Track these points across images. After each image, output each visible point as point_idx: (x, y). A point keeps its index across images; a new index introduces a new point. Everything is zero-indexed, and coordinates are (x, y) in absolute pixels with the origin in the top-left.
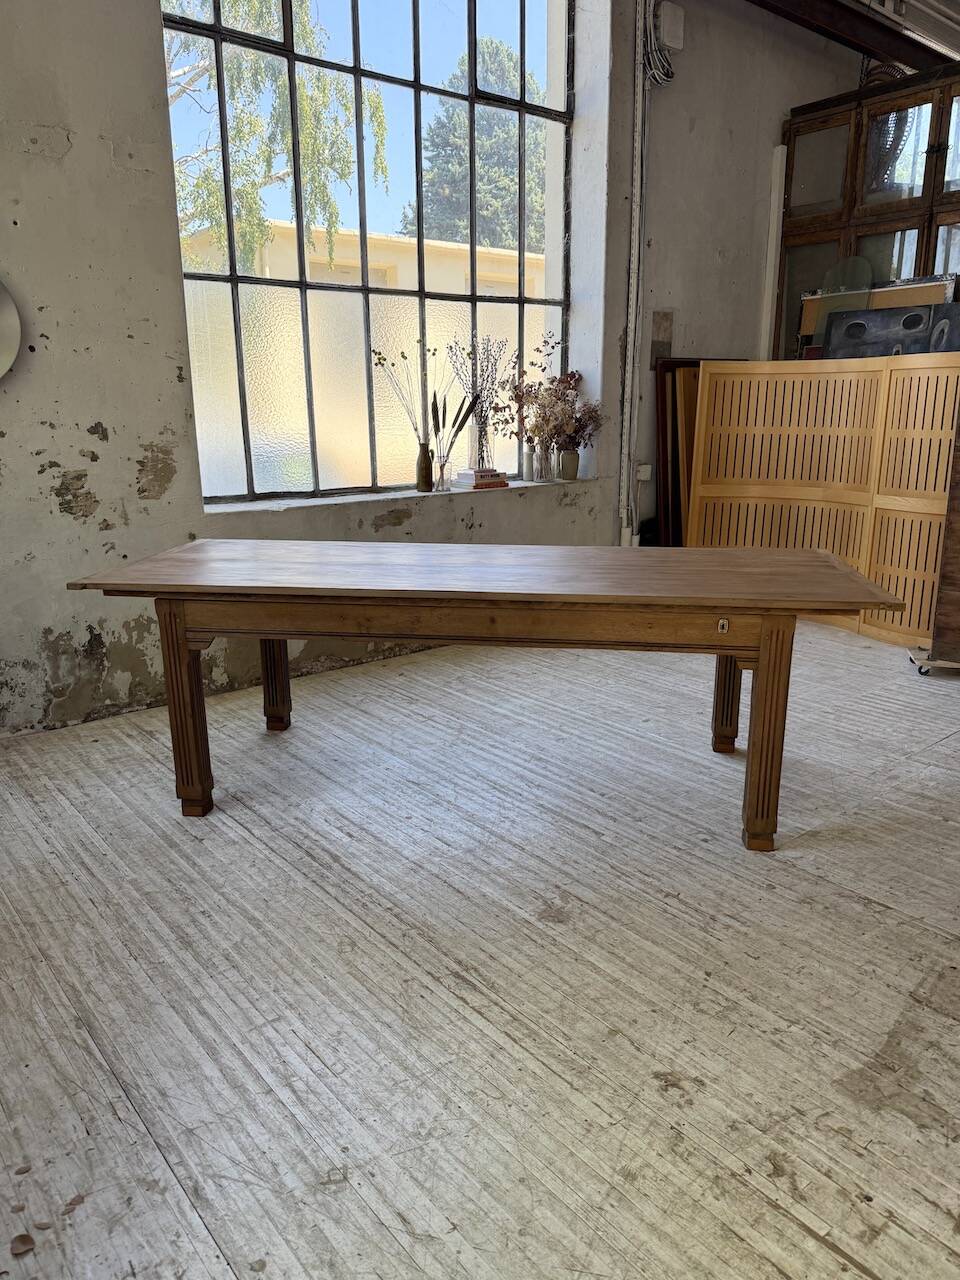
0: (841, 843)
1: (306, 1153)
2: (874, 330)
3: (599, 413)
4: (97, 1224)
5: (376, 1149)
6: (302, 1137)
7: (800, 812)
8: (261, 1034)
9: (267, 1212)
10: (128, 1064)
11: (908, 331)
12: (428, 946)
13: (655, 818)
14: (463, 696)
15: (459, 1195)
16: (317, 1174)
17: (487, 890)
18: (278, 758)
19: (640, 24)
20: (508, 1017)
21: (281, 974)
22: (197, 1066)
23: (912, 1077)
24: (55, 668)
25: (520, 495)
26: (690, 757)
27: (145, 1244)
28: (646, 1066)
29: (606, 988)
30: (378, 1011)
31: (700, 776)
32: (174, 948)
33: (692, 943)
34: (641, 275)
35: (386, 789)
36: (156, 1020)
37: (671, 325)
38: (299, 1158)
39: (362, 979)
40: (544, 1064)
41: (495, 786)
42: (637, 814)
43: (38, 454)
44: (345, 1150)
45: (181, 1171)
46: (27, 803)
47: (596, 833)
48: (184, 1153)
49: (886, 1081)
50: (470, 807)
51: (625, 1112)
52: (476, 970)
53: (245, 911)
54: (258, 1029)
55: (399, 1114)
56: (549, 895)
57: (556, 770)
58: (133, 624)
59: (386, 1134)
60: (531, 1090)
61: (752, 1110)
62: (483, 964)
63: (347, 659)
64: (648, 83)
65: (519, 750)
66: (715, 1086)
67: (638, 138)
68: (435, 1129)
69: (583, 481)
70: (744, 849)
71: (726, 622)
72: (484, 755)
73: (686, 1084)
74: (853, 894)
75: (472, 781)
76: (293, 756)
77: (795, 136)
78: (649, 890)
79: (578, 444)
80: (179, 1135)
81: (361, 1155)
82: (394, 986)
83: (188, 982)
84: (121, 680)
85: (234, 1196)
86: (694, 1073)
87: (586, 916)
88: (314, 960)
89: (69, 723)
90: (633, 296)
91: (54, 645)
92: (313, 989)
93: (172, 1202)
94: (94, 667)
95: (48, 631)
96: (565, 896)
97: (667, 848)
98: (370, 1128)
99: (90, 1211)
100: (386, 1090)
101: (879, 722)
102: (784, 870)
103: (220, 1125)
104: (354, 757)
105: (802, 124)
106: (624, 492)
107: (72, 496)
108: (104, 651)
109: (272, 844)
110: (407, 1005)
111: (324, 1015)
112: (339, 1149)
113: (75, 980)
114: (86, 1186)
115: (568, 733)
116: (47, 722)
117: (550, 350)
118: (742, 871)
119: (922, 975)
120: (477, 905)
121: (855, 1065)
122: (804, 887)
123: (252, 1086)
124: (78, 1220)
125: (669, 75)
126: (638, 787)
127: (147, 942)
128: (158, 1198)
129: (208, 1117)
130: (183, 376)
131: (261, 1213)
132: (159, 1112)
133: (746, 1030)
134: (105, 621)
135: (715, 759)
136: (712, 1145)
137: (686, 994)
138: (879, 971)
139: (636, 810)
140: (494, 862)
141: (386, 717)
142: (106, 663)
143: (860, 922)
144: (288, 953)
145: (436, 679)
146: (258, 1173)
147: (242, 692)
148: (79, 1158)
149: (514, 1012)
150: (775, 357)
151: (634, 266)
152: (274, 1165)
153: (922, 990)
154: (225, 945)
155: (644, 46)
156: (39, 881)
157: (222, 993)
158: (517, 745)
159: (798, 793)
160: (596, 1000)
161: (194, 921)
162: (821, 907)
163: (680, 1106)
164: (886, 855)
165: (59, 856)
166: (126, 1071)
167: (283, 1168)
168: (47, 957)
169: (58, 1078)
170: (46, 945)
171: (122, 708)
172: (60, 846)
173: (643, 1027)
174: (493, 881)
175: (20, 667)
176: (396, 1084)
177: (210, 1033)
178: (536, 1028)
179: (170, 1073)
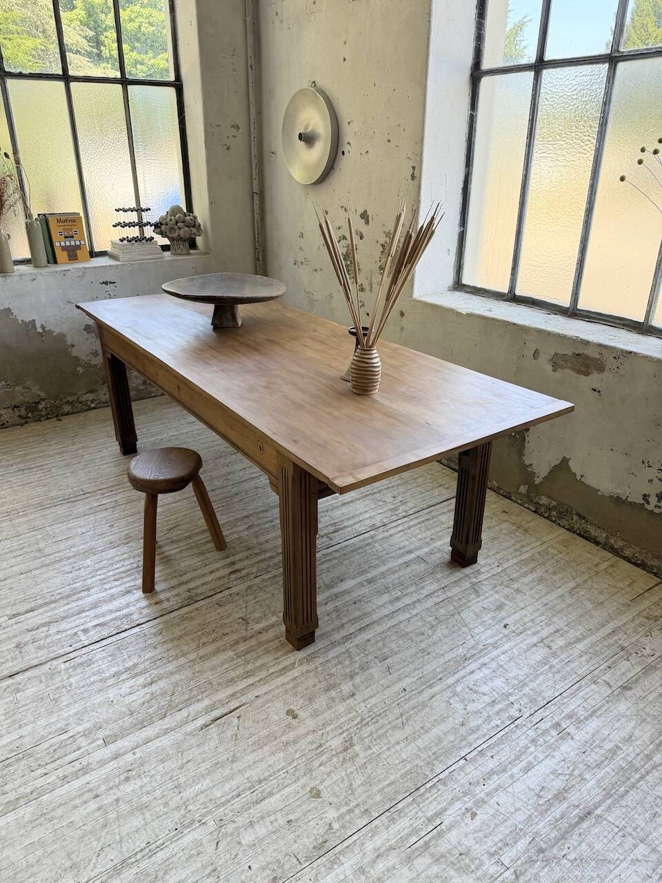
107: (349, 261)
130: (415, 175)
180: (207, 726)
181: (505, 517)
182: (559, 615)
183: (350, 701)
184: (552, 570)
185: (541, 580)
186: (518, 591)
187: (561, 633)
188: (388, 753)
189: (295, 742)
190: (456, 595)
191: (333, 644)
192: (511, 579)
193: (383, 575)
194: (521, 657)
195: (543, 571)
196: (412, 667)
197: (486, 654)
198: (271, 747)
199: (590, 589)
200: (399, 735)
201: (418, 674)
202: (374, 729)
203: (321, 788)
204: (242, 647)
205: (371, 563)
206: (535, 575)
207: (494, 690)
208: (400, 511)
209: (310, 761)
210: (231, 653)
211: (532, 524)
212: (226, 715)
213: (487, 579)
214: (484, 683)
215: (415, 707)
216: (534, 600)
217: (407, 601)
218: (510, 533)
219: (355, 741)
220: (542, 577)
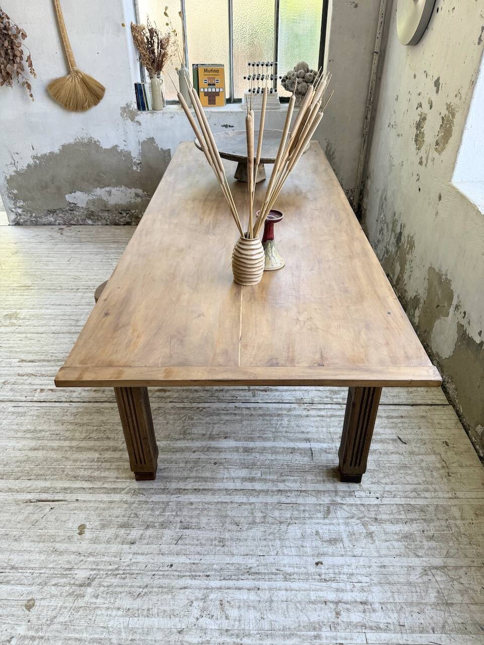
58: (410, 239)
94: (396, 250)
107: (419, 132)
180: (31, 502)
181: (442, 449)
182: (387, 587)
183: (126, 547)
184: (430, 534)
185: (407, 537)
186: (370, 535)
187: (366, 607)
188: (104, 612)
189: (61, 553)
190: (304, 505)
191: (164, 491)
192: (376, 519)
193: (263, 450)
194: (298, 605)
195: (421, 528)
196: (199, 549)
197: (270, 580)
198: (44, 546)
199: (453, 580)
200: (127, 602)
201: (196, 559)
202: (116, 584)
203: (37, 603)
204: (108, 455)
205: (264, 434)
206: (406, 528)
207: (240, 621)
208: (339, 396)
209: (54, 576)
210: (96, 455)
211: (463, 471)
212: (49, 501)
213: (352, 505)
214: (239, 607)
215: (162, 587)
216: (375, 554)
217: (258, 486)
218: (428, 469)
219: (94, 583)
220: (411, 534)
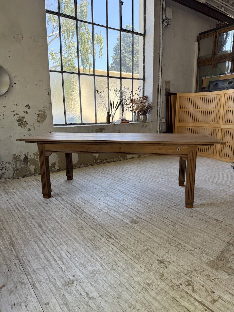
0: (211, 207)
1: (63, 276)
2: (220, 85)
3: (152, 105)
4: (7, 292)
5: (82, 276)
6: (63, 273)
7: (200, 199)
8: (56, 248)
9: (51, 291)
10: (21, 255)
11: (229, 85)
12: (101, 228)
13: (163, 200)
14: (116, 173)
15: (103, 288)
16: (65, 282)
17: (118, 216)
18: (69, 186)
19: (161, 13)
20: (120, 245)
21: (63, 234)
22: (39, 255)
23: (227, 262)
24: (16, 164)
25: (132, 125)
26: (173, 187)
27: (18, 297)
28: (155, 258)
29: (146, 239)
30: (87, 243)
31: (175, 191)
32: (37, 228)
33: (170, 229)
34: (162, 72)
35: (95, 193)
36: (30, 244)
37: (170, 85)
38: (61, 278)
39: (83, 236)
40: (128, 257)
41: (122, 192)
42: (158, 199)
43: (13, 112)
44: (74, 276)
45: (31, 280)
46: (6, 195)
47: (148, 204)
48: (32, 276)
49: (220, 263)
50: (116, 197)
51: (149, 269)
52: (113, 234)
53: (56, 220)
54: (55, 247)
55: (89, 268)
56: (134, 217)
57: (138, 189)
58: (35, 154)
59: (85, 273)
60: (124, 263)
61: (183, 269)
62: (115, 233)
63: (88, 164)
64: (163, 26)
65: (129, 185)
66: (173, 263)
67: (161, 39)
68: (98, 272)
69: (148, 122)
70: (185, 208)
71: (179, 148)
72: (120, 185)
73: (165, 263)
74: (213, 219)
75: (117, 191)
76: (73, 185)
77: (200, 39)
78: (160, 217)
79: (147, 113)
80: (31, 271)
81: (78, 277)
82: (91, 238)
83: (39, 236)
84: (32, 168)
85: (43, 286)
86: (168, 260)
87: (143, 222)
88: (72, 231)
89: (19, 178)
90: (160, 77)
91: (16, 158)
92: (70, 238)
93: (27, 287)
94: (26, 164)
95: (15, 155)
96: (138, 217)
97: (165, 207)
98: (81, 271)
99: (6, 289)
100: (86, 262)
101: (222, 179)
102: (196, 213)
103: (42, 269)
104: (88, 186)
105: (202, 37)
106: (158, 125)
107: (21, 122)
108: (28, 160)
109: (65, 205)
110: (94, 242)
111: (73, 244)
112: (72, 276)
113: (11, 235)
114: (6, 283)
115: (142, 181)
116: (14, 177)
117: (140, 91)
118: (184, 213)
119: (231, 238)
120: (115, 219)
121: (212, 259)
122: (200, 217)
123: (52, 260)
124: (2, 291)
125: (168, 24)
126: (159, 193)
127: (30, 226)
128: (24, 286)
129: (40, 267)
130: (49, 94)
131: (50, 291)
132: (27, 266)
133: (183, 250)
134: (29, 153)
135: (179, 187)
136: (171, 278)
137: (167, 241)
138: (219, 237)
139: (158, 198)
140: (120, 209)
141: (97, 177)
142: (29, 163)
143: (215, 225)
144: (65, 230)
145: (110, 169)
146: (50, 281)
147: (62, 172)
148: (5, 276)
149: (122, 244)
150: (196, 92)
151: (160, 70)
152: (55, 279)
153: (230, 242)
154: (50, 227)
155: (162, 18)
156: (6, 212)
157: (47, 238)
158: (129, 183)
159: (200, 195)
160: (143, 242)
161: (43, 222)
162: (204, 221)
163: (163, 268)
164: (222, 210)
165: (12, 207)
166: (20, 256)
167: (57, 280)
168: (5, 229)
169: (3, 257)
170: (5, 226)
171: (32, 175)
172: (12, 205)
173: (155, 249)
174: (119, 214)
175: (7, 164)
176: (89, 261)
177: (43, 248)
178: (127, 248)
179: (31, 257)
